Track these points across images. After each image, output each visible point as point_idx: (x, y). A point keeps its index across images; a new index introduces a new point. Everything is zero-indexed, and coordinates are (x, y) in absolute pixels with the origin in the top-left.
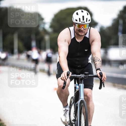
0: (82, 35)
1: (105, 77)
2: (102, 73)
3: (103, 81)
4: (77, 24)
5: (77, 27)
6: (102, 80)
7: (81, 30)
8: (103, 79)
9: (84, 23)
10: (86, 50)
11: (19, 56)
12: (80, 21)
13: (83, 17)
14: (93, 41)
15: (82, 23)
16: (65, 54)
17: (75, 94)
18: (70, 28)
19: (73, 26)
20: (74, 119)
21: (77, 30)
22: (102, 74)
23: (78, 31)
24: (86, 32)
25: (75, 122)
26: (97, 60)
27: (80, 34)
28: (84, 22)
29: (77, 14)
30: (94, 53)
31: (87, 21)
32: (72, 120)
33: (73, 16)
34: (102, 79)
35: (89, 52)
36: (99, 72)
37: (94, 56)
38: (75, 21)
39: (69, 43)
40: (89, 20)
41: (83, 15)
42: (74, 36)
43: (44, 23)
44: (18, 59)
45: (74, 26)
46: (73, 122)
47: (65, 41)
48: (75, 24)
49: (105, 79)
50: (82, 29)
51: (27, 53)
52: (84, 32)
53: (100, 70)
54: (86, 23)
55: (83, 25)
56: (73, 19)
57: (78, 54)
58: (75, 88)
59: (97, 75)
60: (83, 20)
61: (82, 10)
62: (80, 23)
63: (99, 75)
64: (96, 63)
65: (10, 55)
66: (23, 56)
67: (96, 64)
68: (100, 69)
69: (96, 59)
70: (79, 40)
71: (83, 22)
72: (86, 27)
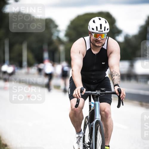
0: (99, 46)
1: (125, 94)
2: (120, 89)
3: (122, 99)
4: (93, 33)
5: (93, 37)
6: (121, 97)
7: (98, 40)
8: (122, 97)
9: (101, 33)
10: (103, 63)
11: (28, 70)
12: (97, 30)
13: (101, 25)
14: (111, 53)
15: (100, 33)
17: (90, 113)
18: (85, 38)
20: (89, 142)
21: (93, 40)
22: (121, 90)
23: (94, 42)
24: (103, 43)
25: (90, 145)
26: (115, 75)
27: (97, 45)
28: (102, 31)
29: (94, 22)
31: (105, 30)
32: (87, 143)
33: (89, 24)
36: (117, 88)
37: (112, 70)
39: (83, 56)
41: (101, 24)
42: (90, 48)
43: (59, 31)
44: (28, 73)
45: (90, 35)
46: (88, 145)
47: (80, 53)
48: (91, 33)
49: (123, 96)
50: (100, 39)
51: (38, 67)
52: (102, 42)
53: (118, 86)
54: (104, 32)
57: (94, 68)
58: (90, 106)
59: (115, 92)
60: (101, 28)
61: (100, 17)
62: (98, 32)
63: (117, 92)
64: (114, 77)
65: (18, 69)
66: (34, 70)
67: (114, 79)
69: (113, 73)
70: (95, 52)
72: (104, 37)
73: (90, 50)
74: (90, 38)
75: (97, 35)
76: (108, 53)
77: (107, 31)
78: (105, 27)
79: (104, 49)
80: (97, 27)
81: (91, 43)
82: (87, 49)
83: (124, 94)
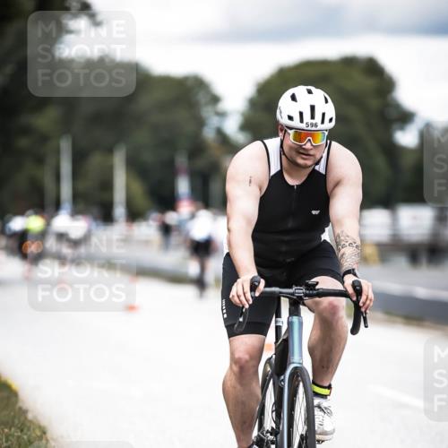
1: (371, 295)
3: (363, 310)
4: (291, 128)
5: (290, 140)
6: (361, 304)
7: (304, 149)
8: (364, 304)
9: (314, 128)
10: (314, 212)
12: (302, 121)
13: (313, 108)
14: (337, 184)
15: (309, 128)
16: (249, 222)
17: (276, 349)
19: (278, 136)
20: (272, 428)
21: (291, 148)
23: (294, 154)
25: (276, 436)
26: (347, 244)
28: (316, 125)
29: (293, 98)
30: (340, 222)
31: (323, 122)
32: (268, 432)
33: (280, 104)
34: (362, 301)
35: (324, 219)
36: (350, 279)
37: (338, 231)
38: (284, 120)
39: (260, 190)
40: (331, 120)
42: (279, 168)
45: (280, 134)
46: (271, 438)
47: (250, 182)
48: (285, 129)
49: (368, 302)
50: (308, 146)
52: (314, 156)
53: (355, 275)
54: (320, 127)
55: (310, 133)
56: (281, 112)
57: (290, 224)
58: (278, 329)
59: (347, 291)
60: (313, 117)
62: (303, 126)
63: (350, 290)
64: (342, 251)
65: (98, 226)
67: (343, 254)
68: (356, 271)
69: (342, 238)
71: (312, 124)
72: (321, 140)
73: (280, 174)
74: (282, 142)
75: (301, 135)
76: (330, 185)
77: (329, 125)
78: (324, 114)
79: (318, 173)
80: (301, 114)
81: (283, 157)
82: (273, 173)
83: (370, 297)
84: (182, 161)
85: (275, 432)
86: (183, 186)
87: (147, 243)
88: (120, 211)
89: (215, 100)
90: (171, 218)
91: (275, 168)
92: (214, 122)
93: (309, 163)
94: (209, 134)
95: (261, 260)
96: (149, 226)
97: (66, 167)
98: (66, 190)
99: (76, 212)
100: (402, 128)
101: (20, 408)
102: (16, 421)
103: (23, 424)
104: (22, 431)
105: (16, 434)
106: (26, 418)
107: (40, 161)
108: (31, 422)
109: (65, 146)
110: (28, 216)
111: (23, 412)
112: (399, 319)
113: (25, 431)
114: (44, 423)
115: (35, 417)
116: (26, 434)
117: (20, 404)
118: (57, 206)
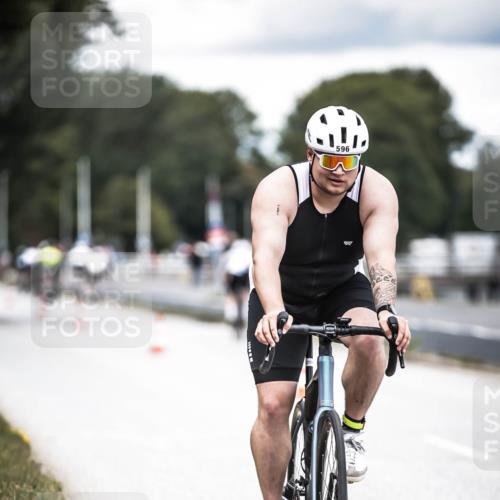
1: (408, 333)
2: (395, 319)
3: (399, 349)
4: (320, 153)
5: (320, 165)
6: (397, 343)
7: (335, 175)
8: (401, 342)
9: (345, 153)
10: (346, 243)
13: (344, 131)
14: (371, 213)
15: (340, 152)
17: (307, 391)
20: (302, 478)
22: (397, 323)
24: (350, 183)
25: (305, 486)
26: (382, 278)
28: (347, 149)
29: (323, 119)
30: (374, 254)
31: (355, 145)
32: (297, 481)
33: (308, 127)
34: (398, 339)
35: (358, 251)
36: (385, 315)
37: (372, 264)
38: (313, 144)
39: (288, 219)
40: (364, 143)
42: (308, 196)
45: (309, 159)
46: (300, 488)
47: (278, 211)
48: (314, 153)
49: (405, 340)
50: (339, 171)
52: (345, 182)
53: (391, 311)
54: (352, 151)
55: (341, 158)
56: (309, 135)
57: (321, 256)
60: (344, 141)
61: (340, 108)
62: (333, 150)
63: (386, 328)
64: (377, 285)
67: (378, 289)
68: (392, 307)
70: (324, 209)
71: (343, 148)
72: (353, 165)
73: (309, 201)
74: (311, 167)
75: (331, 160)
76: (363, 214)
77: (361, 149)
78: (356, 137)
79: (351, 200)
80: (331, 137)
81: (312, 183)
82: (302, 200)
83: (407, 335)
84: (213, 185)
85: (305, 482)
86: (215, 214)
87: (174, 277)
88: (144, 241)
89: (250, 117)
90: (202, 249)
91: (304, 195)
92: (248, 142)
93: (340, 190)
94: (243, 155)
95: (289, 295)
96: (176, 258)
97: (84, 193)
98: (84, 218)
99: (95, 243)
100: (459, 149)
101: (33, 462)
102: (28, 477)
103: (36, 479)
104: (35, 487)
105: (28, 491)
106: (39, 474)
107: (55, 186)
108: (44, 477)
109: (83, 169)
110: (42, 247)
111: (36, 466)
112: (456, 362)
113: (38, 487)
114: (59, 477)
115: (49, 472)
116: (39, 491)
117: (33, 457)
118: (74, 237)
